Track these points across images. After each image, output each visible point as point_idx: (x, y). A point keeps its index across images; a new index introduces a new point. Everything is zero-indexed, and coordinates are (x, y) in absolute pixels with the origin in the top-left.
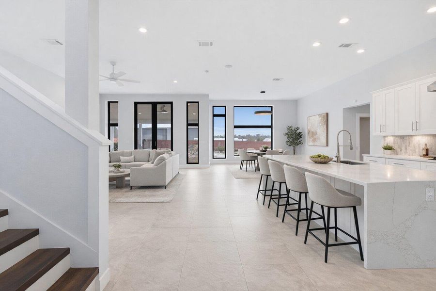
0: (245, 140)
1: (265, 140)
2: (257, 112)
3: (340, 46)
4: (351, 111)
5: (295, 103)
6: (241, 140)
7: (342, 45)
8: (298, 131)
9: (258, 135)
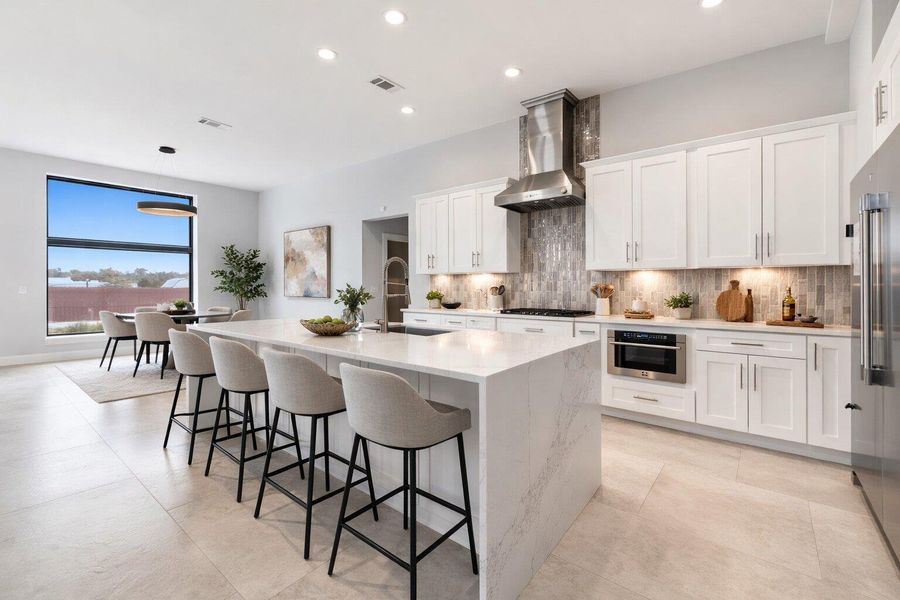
0: (94, 284)
1: (167, 284)
2: (143, 205)
3: (374, 82)
4: (374, 226)
5: (253, 198)
6: (81, 284)
7: (379, 80)
9: (141, 271)
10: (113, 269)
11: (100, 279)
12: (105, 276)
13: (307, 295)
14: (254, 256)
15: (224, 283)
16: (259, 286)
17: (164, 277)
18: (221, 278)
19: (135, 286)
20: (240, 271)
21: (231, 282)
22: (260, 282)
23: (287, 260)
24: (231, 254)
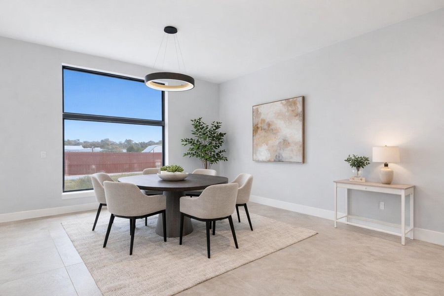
0: (98, 150)
1: (146, 150)
6: (89, 150)
8: (219, 131)
9: (129, 141)
10: (110, 140)
11: (102, 147)
12: (104, 144)
13: (278, 160)
14: (217, 127)
15: (192, 149)
16: (220, 152)
17: (144, 145)
18: (189, 146)
19: (125, 151)
20: (205, 139)
21: (198, 148)
22: (221, 148)
23: (256, 129)
24: (198, 125)
